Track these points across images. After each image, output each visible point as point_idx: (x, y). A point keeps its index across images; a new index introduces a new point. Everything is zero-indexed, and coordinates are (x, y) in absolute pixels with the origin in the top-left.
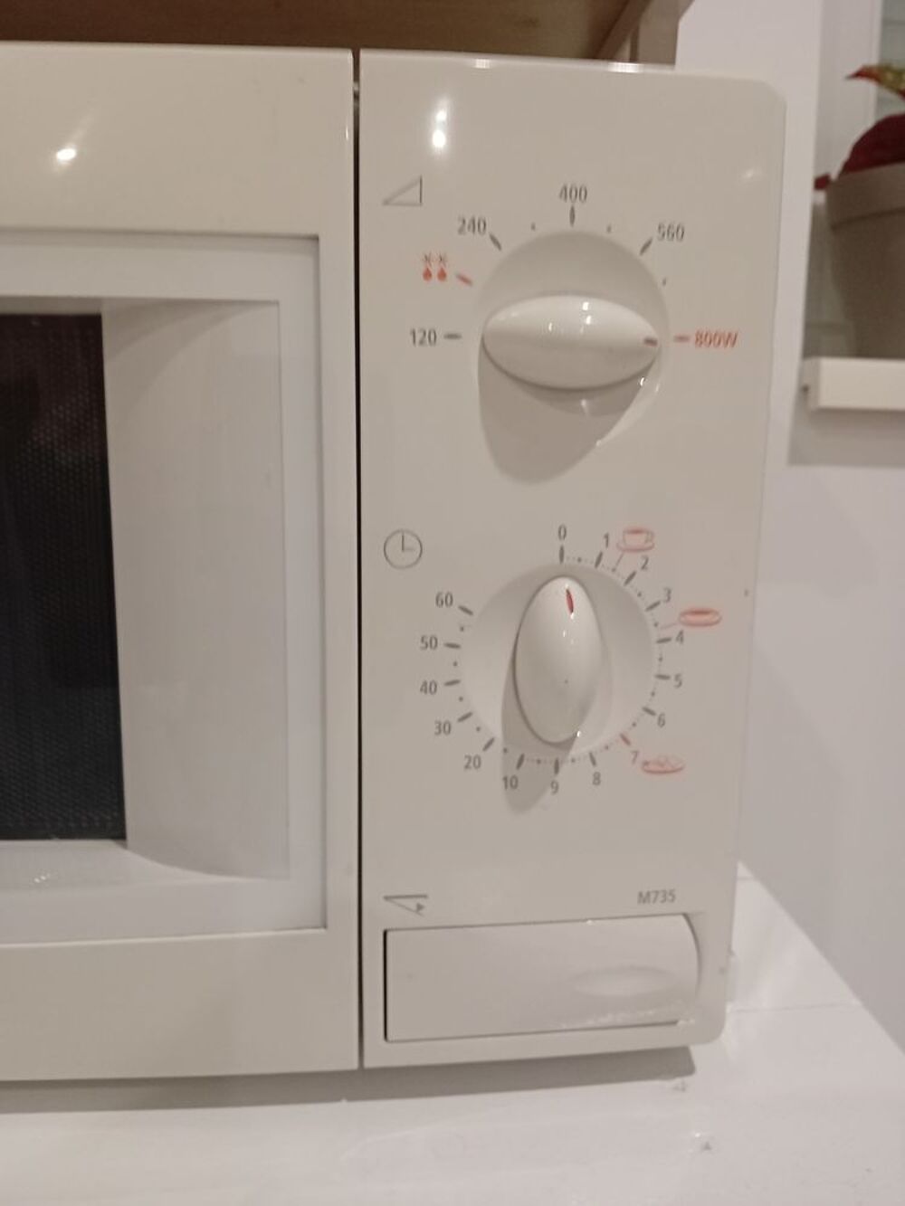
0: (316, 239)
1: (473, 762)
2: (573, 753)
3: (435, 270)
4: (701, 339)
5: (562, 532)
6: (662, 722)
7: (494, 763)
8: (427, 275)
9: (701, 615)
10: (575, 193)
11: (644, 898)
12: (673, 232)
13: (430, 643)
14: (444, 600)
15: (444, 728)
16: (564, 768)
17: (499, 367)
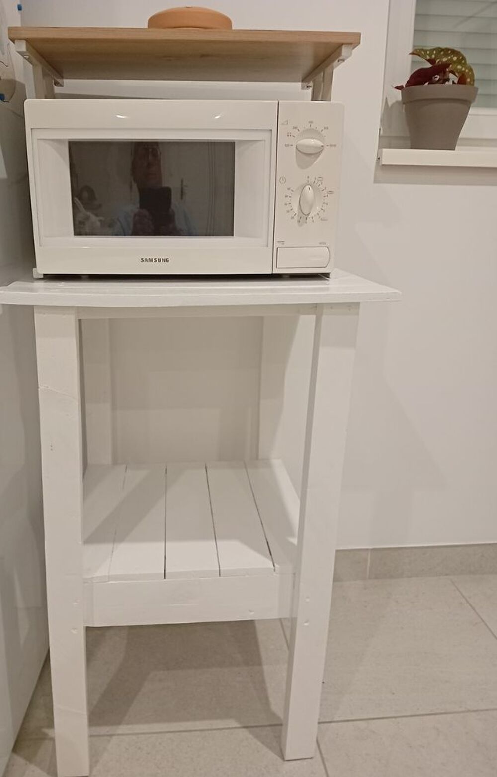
0: (271, 130)
1: (293, 218)
2: (309, 216)
3: (289, 135)
4: (331, 145)
5: (308, 177)
6: (324, 211)
7: (296, 218)
8: (288, 136)
9: (331, 192)
10: (311, 122)
11: (320, 243)
12: (327, 128)
13: (286, 197)
14: (289, 189)
15: (288, 212)
16: (308, 219)
17: (299, 151)
